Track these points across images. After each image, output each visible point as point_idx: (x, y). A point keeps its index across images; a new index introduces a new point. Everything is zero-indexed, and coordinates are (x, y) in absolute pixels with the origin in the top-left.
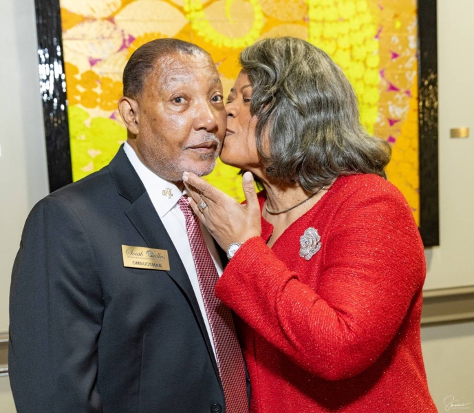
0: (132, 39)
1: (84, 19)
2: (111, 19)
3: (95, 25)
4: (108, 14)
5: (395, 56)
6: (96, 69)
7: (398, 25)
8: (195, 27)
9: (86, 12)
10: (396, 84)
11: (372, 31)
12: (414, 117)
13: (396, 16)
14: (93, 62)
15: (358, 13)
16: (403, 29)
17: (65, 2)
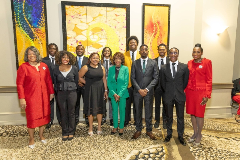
0: (78, 41)
2: (75, 38)
3: (72, 39)
4: (74, 37)
5: (122, 44)
6: (72, 46)
8: (88, 39)
9: (71, 37)
10: (122, 49)
11: (118, 40)
13: (122, 38)
14: (72, 44)
17: (67, 35)
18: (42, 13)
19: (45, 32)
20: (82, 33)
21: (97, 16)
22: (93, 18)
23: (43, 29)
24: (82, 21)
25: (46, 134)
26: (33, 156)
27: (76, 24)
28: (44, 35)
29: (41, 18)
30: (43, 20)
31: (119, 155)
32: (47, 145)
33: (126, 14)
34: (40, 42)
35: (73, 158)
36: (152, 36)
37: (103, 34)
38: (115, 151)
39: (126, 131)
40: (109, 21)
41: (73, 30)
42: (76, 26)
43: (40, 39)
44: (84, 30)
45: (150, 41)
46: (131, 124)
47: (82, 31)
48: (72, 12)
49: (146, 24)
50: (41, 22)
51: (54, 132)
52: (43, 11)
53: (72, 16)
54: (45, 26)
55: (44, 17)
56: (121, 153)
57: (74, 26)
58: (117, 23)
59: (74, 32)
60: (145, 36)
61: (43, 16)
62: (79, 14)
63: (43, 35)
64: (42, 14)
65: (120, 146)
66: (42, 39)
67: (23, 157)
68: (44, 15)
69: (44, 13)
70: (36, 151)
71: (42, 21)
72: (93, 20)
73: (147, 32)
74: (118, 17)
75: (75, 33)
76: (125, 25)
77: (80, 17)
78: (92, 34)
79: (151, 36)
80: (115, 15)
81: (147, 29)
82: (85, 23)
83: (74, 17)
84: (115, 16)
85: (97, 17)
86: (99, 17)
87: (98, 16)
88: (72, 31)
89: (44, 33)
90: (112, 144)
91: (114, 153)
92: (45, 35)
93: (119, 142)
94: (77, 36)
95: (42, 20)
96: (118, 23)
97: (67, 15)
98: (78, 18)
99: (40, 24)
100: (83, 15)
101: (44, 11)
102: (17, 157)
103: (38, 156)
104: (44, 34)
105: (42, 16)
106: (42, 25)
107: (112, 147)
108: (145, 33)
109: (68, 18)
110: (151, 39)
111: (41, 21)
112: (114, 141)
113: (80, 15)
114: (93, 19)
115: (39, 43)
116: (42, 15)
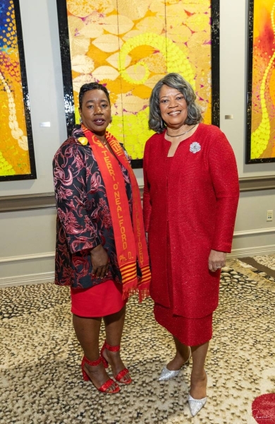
1: (80, 74)
2: (90, 74)
3: (84, 76)
4: (89, 72)
5: (202, 86)
7: (203, 74)
8: (122, 76)
9: (81, 71)
10: (203, 98)
11: (193, 76)
12: (210, 111)
13: (203, 70)
15: (187, 70)
16: (206, 75)
17: (73, 68)
18: (8, 10)
19: (18, 61)
20: (109, 60)
21: (143, 16)
22: (133, 21)
23: (13, 53)
24: (107, 30)
25: (47, 310)
26: (49, 371)
27: (93, 37)
28: (16, 70)
29: (8, 23)
30: (12, 30)
31: (257, 354)
32: (67, 341)
33: (209, 11)
34: (7, 88)
35: (153, 369)
36: (270, 64)
37: (158, 63)
38: (240, 342)
39: (233, 292)
40: (171, 27)
41: (86, 55)
42: (94, 43)
43: (6, 78)
44: (113, 53)
45: (266, 74)
46: (232, 273)
47: (109, 54)
48: (81, 7)
49: (257, 33)
50: (8, 35)
51: (64, 305)
52: (10, 5)
53: (83, 19)
54: (17, 46)
55: (14, 22)
56: (259, 346)
57: (88, 44)
58: (190, 33)
59: (89, 58)
60: (254, 63)
61: (11, 20)
62: (98, 11)
63: (13, 70)
64: (8, 14)
65: (244, 330)
66: (11, 79)
67: (24, 377)
68: (13, 16)
69: (13, 12)
70: (48, 358)
71: (10, 32)
72: (134, 28)
73: (259, 54)
74: (191, 18)
75: (91, 60)
76: (209, 39)
77: (102, 20)
78: (132, 62)
79: (269, 62)
80: (186, 12)
81: (259, 47)
82: (114, 35)
83: (87, 19)
84: (186, 14)
85: (143, 19)
86: (148, 18)
87: (146, 16)
88: (83, 57)
89: (15, 65)
90: (222, 325)
91: (242, 349)
92: (18, 68)
93: (235, 319)
94: (96, 67)
95: (9, 29)
96: (193, 32)
97: (71, 14)
98: (97, 23)
99: (5, 40)
100: (108, 15)
101: (13, 6)
102: (10, 378)
103: (60, 369)
104: (16, 67)
105: (8, 20)
106: (9, 43)
107: (226, 334)
108: (254, 57)
109: (72, 22)
110: (267, 71)
111: (7, 32)
112: (221, 317)
113: (101, 16)
114: (133, 24)
115: (5, 90)
116: (10, 17)
